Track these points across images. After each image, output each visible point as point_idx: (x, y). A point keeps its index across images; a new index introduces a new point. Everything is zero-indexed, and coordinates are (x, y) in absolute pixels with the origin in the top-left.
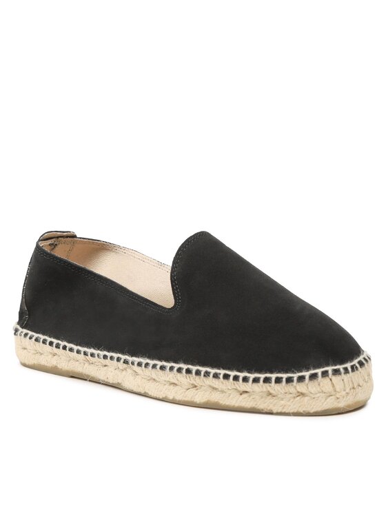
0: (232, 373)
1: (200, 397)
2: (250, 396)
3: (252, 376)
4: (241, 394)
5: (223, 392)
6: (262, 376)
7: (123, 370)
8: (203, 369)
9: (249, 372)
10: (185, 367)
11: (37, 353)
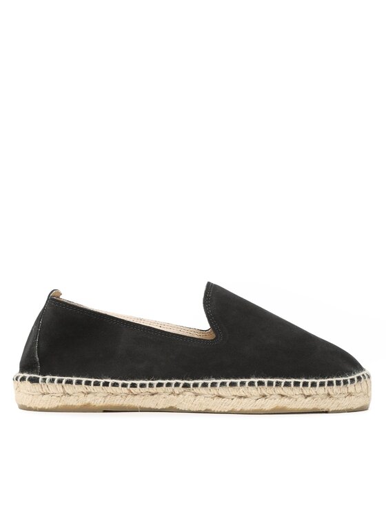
0: (302, 381)
1: (269, 404)
2: (313, 398)
3: (318, 381)
4: (306, 398)
5: (290, 398)
6: (326, 380)
7: (178, 395)
8: (274, 380)
9: (316, 379)
10: (256, 380)
11: (65, 394)
